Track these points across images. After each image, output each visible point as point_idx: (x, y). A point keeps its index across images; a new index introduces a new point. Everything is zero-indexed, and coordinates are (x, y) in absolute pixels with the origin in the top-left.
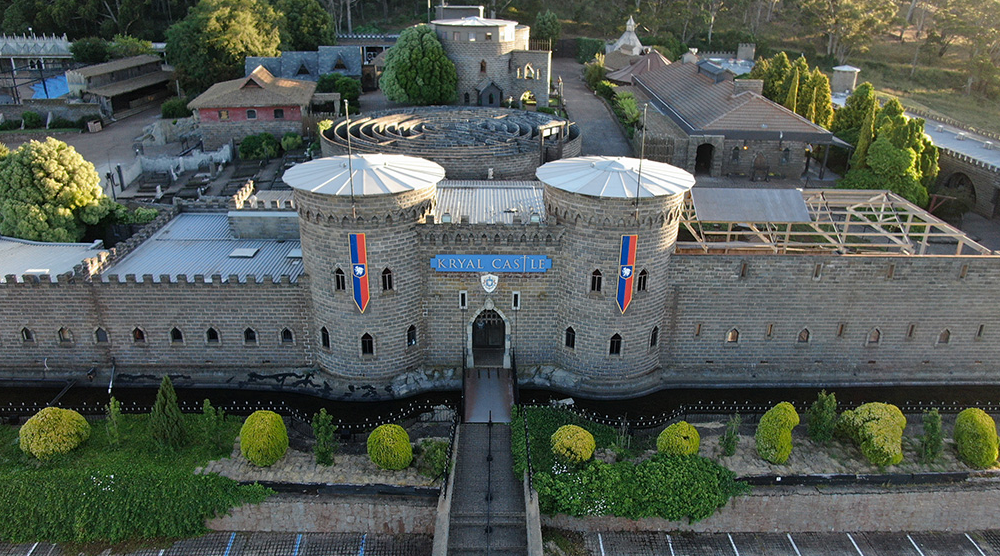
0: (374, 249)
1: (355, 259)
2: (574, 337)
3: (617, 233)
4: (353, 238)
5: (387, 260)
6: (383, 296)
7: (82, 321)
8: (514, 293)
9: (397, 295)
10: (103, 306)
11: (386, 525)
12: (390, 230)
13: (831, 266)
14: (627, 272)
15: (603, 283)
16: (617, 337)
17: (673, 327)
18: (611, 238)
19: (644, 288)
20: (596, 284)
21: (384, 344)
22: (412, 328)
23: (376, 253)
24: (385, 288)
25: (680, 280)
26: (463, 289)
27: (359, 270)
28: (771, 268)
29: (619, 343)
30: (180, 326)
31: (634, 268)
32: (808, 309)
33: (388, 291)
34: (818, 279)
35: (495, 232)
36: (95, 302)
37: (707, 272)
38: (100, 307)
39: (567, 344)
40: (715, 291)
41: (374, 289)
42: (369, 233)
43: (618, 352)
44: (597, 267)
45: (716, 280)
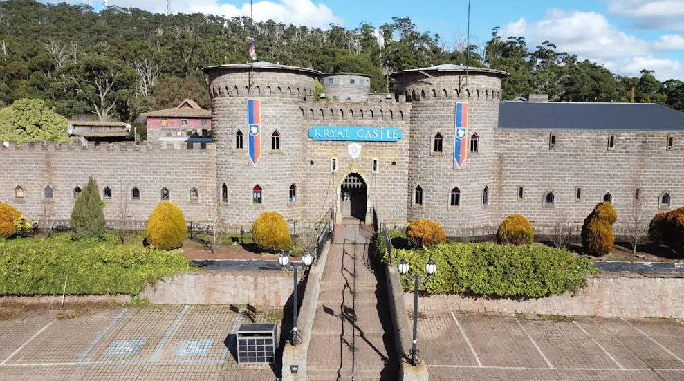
0: (267, 114)
1: (251, 121)
2: (421, 194)
3: (452, 101)
4: (251, 103)
5: (276, 124)
6: (271, 153)
7: (36, 180)
8: (374, 158)
9: (283, 154)
10: (53, 168)
11: (264, 297)
12: (280, 100)
13: (623, 138)
14: (461, 133)
15: (444, 144)
16: (456, 190)
17: (500, 190)
18: (448, 106)
19: (475, 150)
20: (439, 146)
21: (270, 195)
22: (293, 186)
23: (267, 117)
24: (273, 147)
25: (503, 149)
26: (334, 155)
27: (254, 130)
28: (574, 140)
29: (458, 196)
30: (111, 185)
31: (467, 131)
32: (608, 175)
33: (276, 150)
34: (613, 149)
35: (358, 107)
36: (48, 163)
37: (524, 142)
38: (51, 168)
39: (417, 202)
40: (531, 159)
41: (265, 145)
42: (264, 101)
43: (457, 203)
44: (438, 130)
45: (532, 149)
